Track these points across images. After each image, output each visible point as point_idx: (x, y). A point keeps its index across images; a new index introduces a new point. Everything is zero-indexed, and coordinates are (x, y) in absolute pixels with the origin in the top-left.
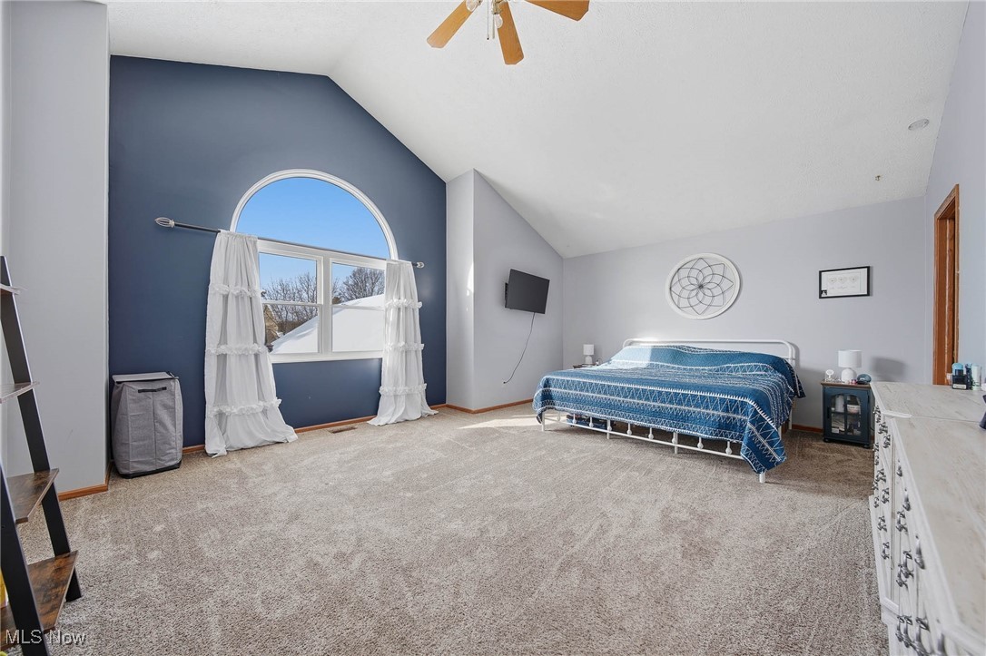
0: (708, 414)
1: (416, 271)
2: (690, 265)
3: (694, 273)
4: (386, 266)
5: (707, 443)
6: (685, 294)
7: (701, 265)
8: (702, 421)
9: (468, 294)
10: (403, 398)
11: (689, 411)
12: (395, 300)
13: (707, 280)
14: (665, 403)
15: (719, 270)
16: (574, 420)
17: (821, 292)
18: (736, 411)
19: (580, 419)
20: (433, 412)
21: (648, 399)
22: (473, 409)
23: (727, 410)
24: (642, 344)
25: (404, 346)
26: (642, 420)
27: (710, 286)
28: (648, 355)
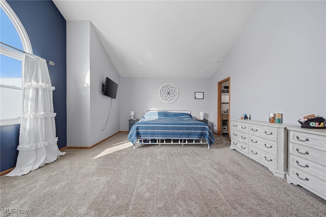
0: (197, 132)
1: (49, 66)
2: (166, 86)
3: (167, 89)
4: (24, 57)
5: (196, 141)
6: (164, 95)
7: (169, 87)
8: (195, 134)
9: (86, 86)
10: (44, 150)
11: (192, 132)
12: (34, 83)
13: (170, 92)
14: (184, 130)
15: (173, 89)
16: (143, 142)
17: (195, 97)
18: (203, 130)
19: (145, 141)
20: (64, 153)
21: (179, 130)
22: (90, 146)
23: (201, 130)
24: (151, 111)
25: (43, 115)
26: (177, 137)
27: (171, 93)
28: (157, 115)
